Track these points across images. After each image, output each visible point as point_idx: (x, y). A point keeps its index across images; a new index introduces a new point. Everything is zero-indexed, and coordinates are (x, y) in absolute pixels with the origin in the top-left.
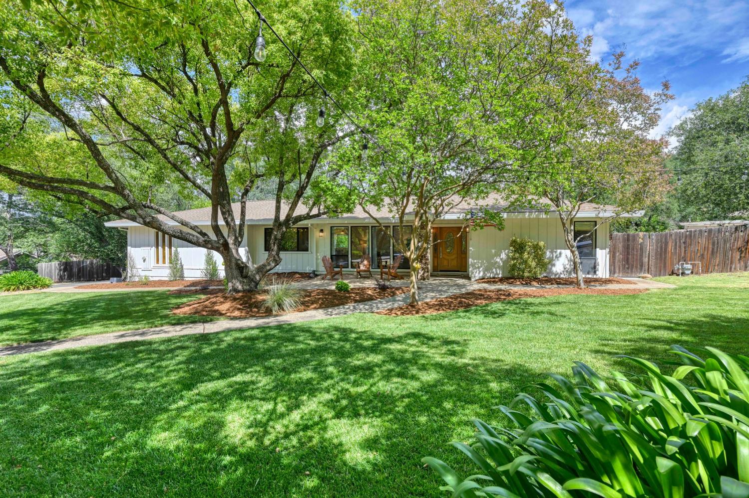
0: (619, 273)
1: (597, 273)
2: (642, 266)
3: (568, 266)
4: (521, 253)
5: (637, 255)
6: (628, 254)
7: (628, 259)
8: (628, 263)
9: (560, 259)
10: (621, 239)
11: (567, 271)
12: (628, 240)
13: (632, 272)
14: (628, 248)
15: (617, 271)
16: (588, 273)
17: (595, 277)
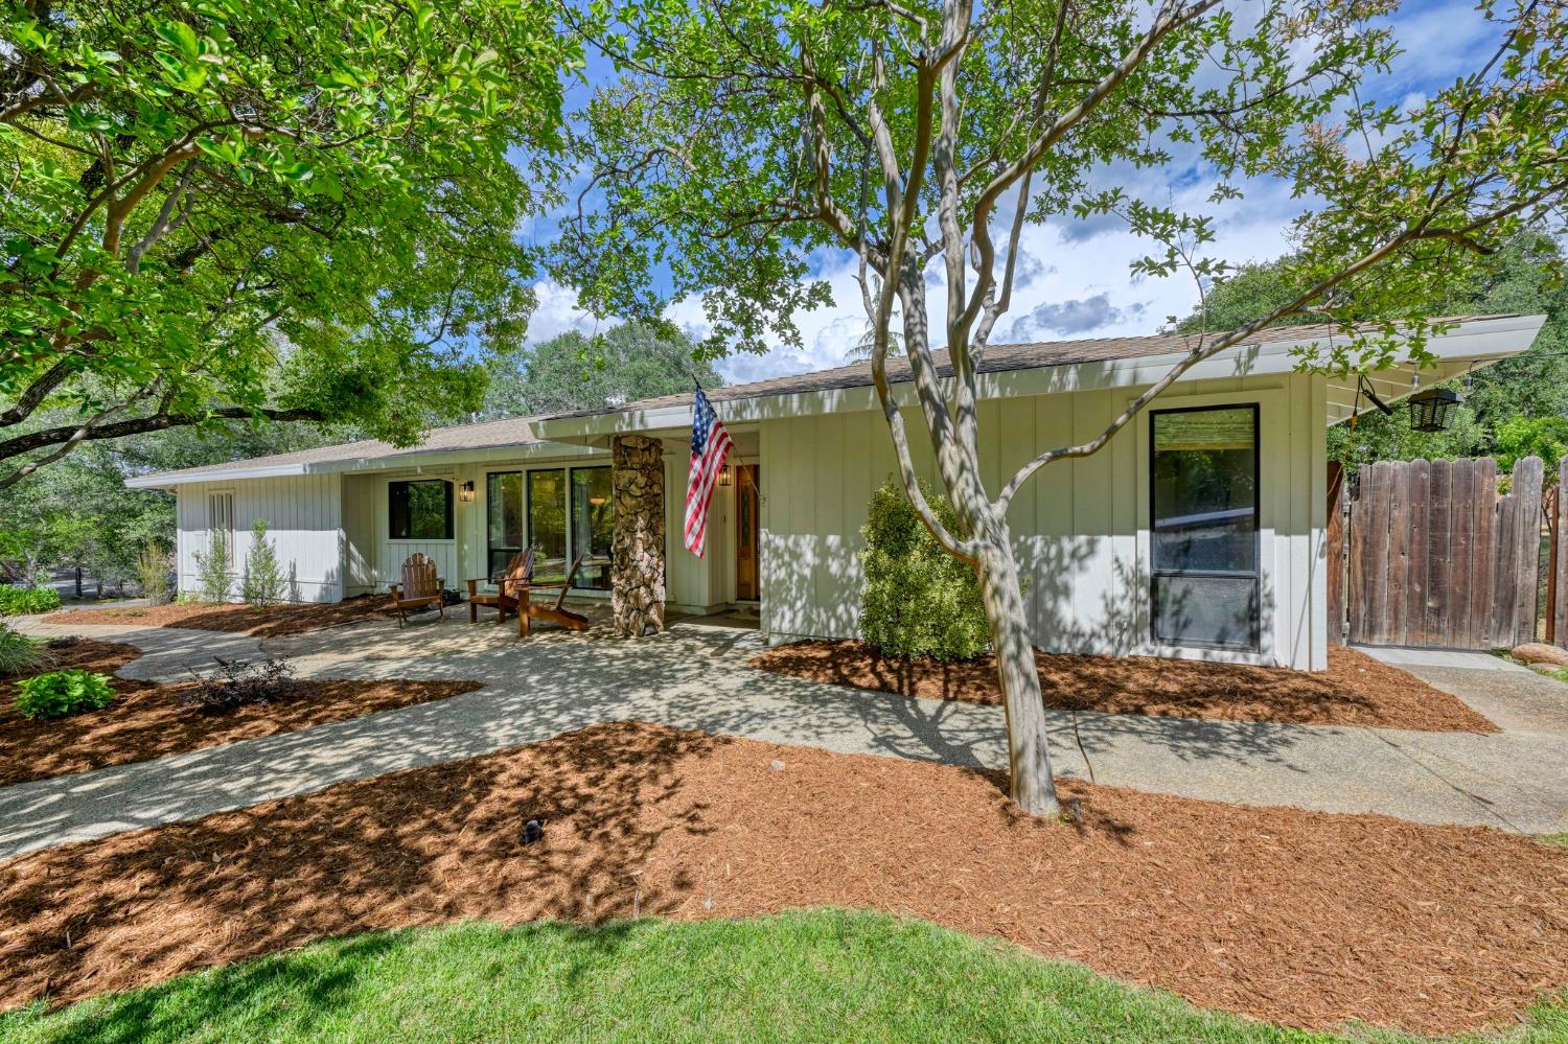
0: (1395, 627)
1: (1265, 640)
2: (1508, 604)
3: (1125, 607)
4: (899, 551)
5: (1483, 558)
6: (1438, 548)
7: (1436, 573)
8: (1436, 588)
9: (1089, 562)
10: (1403, 490)
11: (1119, 625)
12: (1437, 489)
13: (1457, 628)
14: (1437, 524)
15: (1385, 620)
16: (1221, 641)
17: (1253, 659)
